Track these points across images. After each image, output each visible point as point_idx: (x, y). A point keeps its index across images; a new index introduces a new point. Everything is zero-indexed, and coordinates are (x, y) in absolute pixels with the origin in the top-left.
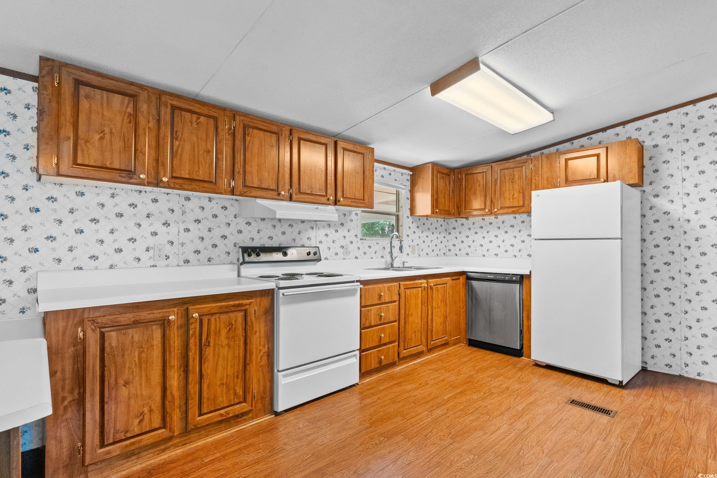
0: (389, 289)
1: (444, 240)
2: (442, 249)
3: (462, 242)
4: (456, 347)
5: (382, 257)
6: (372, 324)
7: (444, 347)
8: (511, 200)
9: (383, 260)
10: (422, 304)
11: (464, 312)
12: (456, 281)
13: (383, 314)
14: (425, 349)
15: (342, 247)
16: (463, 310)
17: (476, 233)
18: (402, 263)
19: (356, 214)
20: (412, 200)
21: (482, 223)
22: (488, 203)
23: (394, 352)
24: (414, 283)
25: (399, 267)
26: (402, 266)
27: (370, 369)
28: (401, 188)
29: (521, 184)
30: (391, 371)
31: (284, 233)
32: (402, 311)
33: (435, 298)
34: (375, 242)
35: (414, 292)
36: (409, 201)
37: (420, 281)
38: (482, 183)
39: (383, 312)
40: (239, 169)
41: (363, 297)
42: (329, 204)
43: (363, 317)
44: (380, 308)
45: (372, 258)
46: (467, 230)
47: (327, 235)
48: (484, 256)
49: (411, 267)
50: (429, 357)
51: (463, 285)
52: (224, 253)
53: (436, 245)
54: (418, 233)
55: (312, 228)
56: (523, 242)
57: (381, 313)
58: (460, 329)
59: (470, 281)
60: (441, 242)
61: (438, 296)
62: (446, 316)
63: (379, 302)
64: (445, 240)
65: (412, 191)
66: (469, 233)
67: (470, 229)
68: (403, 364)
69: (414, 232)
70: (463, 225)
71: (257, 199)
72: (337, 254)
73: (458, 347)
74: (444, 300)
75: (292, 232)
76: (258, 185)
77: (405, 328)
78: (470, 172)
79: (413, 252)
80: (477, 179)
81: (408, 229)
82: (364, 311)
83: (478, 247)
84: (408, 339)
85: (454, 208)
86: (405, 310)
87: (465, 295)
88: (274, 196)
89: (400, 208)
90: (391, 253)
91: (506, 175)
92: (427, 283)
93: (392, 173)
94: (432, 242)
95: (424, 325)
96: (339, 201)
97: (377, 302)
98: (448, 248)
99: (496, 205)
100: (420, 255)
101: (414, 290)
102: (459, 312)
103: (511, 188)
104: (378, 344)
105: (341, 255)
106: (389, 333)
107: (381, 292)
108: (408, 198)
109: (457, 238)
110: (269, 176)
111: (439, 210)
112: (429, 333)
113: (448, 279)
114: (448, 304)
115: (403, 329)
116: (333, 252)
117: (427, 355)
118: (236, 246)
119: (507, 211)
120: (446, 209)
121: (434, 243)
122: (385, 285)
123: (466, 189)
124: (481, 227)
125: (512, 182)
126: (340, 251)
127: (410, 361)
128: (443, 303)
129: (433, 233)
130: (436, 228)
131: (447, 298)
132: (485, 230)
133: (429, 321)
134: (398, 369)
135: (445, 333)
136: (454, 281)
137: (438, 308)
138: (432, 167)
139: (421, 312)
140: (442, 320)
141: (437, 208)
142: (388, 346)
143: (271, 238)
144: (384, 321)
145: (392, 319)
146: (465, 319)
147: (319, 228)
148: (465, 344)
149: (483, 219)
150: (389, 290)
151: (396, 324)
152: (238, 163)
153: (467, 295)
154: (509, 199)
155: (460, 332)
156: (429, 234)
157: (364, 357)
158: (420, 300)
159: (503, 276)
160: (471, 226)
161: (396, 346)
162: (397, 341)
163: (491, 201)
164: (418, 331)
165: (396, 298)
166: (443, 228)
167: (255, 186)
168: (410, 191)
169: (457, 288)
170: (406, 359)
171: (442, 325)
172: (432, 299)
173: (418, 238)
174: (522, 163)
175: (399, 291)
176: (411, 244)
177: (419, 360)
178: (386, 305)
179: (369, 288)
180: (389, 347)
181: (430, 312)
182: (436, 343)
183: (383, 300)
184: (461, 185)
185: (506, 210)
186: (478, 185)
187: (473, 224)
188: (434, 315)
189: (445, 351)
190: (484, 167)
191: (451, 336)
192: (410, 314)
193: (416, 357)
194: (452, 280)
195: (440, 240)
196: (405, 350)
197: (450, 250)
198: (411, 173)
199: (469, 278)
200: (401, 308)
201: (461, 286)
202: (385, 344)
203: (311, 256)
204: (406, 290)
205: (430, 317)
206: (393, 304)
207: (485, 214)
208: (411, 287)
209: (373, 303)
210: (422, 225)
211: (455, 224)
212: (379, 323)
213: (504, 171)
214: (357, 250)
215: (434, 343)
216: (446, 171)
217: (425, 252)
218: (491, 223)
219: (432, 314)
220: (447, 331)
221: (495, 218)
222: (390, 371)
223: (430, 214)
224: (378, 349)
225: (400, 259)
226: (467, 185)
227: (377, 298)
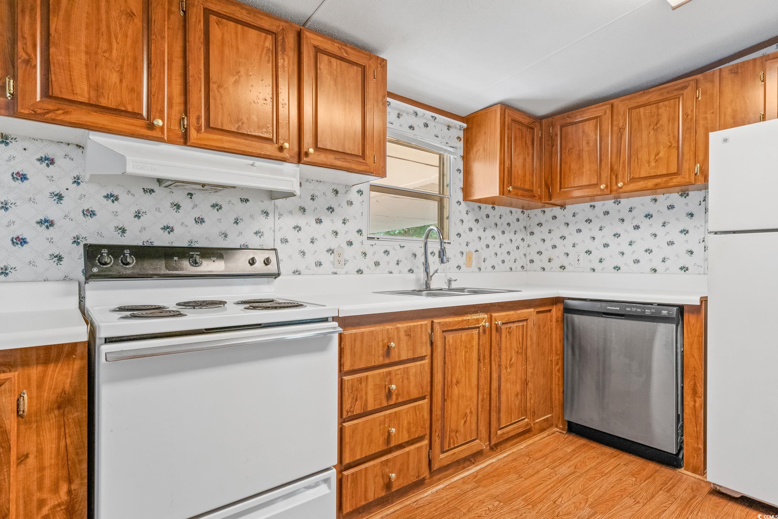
0: (409, 333)
1: (522, 244)
2: (518, 258)
3: (554, 247)
4: (545, 435)
5: (411, 271)
6: (370, 408)
7: (522, 437)
8: (653, 164)
9: (412, 276)
10: (479, 360)
11: (558, 371)
12: (545, 314)
13: (394, 387)
14: (484, 446)
15: (331, 251)
16: (557, 367)
17: (579, 231)
18: (446, 281)
19: (360, 192)
20: (467, 173)
21: (590, 214)
22: (606, 173)
23: (420, 461)
24: (463, 321)
25: (441, 290)
26: (447, 287)
27: (363, 503)
28: (446, 151)
29: (673, 132)
30: (414, 500)
31: (200, 221)
32: (438, 377)
33: (506, 348)
34: (397, 245)
35: (463, 339)
36: (461, 176)
37: (475, 316)
38: (594, 138)
39: (394, 380)
40: (27, 53)
41: (347, 351)
42: (284, 160)
43: (346, 393)
44: (389, 373)
45: (391, 273)
46: (563, 227)
47: (298, 228)
48: (594, 270)
49: (462, 290)
50: (494, 460)
51: (557, 321)
52: (48, 257)
53: (509, 253)
54: (478, 231)
55: (266, 213)
56: (671, 243)
57: (391, 383)
58: (551, 402)
59: (570, 315)
60: (518, 248)
61: (511, 343)
62: (526, 380)
63: (387, 361)
64: (525, 244)
65: (466, 158)
66: (565, 231)
67: (568, 224)
68: (440, 479)
69: (471, 230)
70: (555, 217)
71: (91, 132)
72: (320, 264)
73: (548, 435)
74: (522, 351)
75: (219, 220)
76: (89, 99)
77: (443, 409)
78: (569, 120)
79: (469, 263)
80: (584, 132)
81: (459, 223)
82: (350, 383)
83: (583, 256)
84: (451, 431)
85: (540, 187)
86: (444, 374)
87: (562, 341)
88: (138, 129)
89: (445, 187)
90: (426, 265)
91: (642, 117)
92: (491, 320)
93: (431, 123)
94: (502, 247)
95: (483, 401)
96: (307, 154)
97: (381, 360)
98: (529, 258)
99: (620, 177)
100: (480, 269)
101: (464, 334)
102: (549, 370)
103: (652, 140)
104: (385, 448)
105: (327, 266)
106: (409, 423)
107: (390, 340)
108: (459, 170)
109: (544, 240)
110: (121, 81)
111: (513, 188)
112: (494, 415)
113: (530, 312)
114: (530, 359)
115: (439, 412)
116: (310, 259)
117: (488, 457)
118: (78, 244)
119: (644, 186)
120: (527, 187)
121: (504, 249)
122: (399, 325)
123: (563, 151)
124: (589, 221)
125: (655, 130)
126: (327, 259)
127: (456, 472)
128: (520, 357)
129: (503, 232)
130: (509, 224)
131: (529, 346)
132: (594, 226)
133: (492, 392)
134: (429, 492)
135: (524, 411)
136: (541, 315)
137: (511, 366)
138: (501, 110)
139: (478, 375)
140: (518, 388)
141: (510, 183)
142: (407, 449)
143: (168, 229)
144: (397, 399)
145: (415, 394)
146: (561, 383)
147: (280, 215)
148: (560, 428)
149: (591, 206)
150: (409, 335)
151: (426, 401)
152: (24, 38)
153: (565, 340)
154: (649, 162)
155: (551, 407)
156: (496, 232)
157: (349, 479)
158: (475, 355)
159: (639, 307)
160: (570, 219)
161: (424, 449)
162: (427, 436)
163: (612, 169)
164: (471, 412)
165: (425, 350)
166: (521, 224)
167: (81, 99)
168: (463, 157)
169: (546, 327)
170: (446, 470)
171: (519, 396)
172: (500, 349)
173: (477, 240)
174: (676, 90)
175: (431, 336)
176: (465, 249)
177: (473, 470)
178: (401, 367)
179: (362, 334)
180: (408, 453)
181: (495, 375)
182: (508, 433)
183: (394, 357)
184: (553, 146)
185: (641, 184)
186: (584, 143)
187: (574, 216)
188: (503, 379)
189: (525, 445)
190: (596, 108)
191: (534, 415)
192: (454, 381)
193: (468, 463)
194: (538, 312)
195: (515, 244)
196: (443, 452)
197: (532, 261)
198: (465, 125)
199: (568, 310)
200: (435, 371)
201: (554, 324)
202: (400, 446)
203: (259, 267)
204: (445, 334)
205: (495, 385)
206: (418, 363)
207: (599, 193)
208: (455, 328)
209: (373, 364)
210: (484, 217)
211: (541, 217)
212: (385, 404)
213: (638, 110)
214: (362, 257)
215: (503, 434)
216: (526, 121)
217: (489, 264)
218: (606, 213)
219: (500, 377)
220: (528, 408)
221: (615, 202)
222: (410, 500)
223: (498, 195)
224: (384, 458)
225: (444, 274)
226: (564, 144)
227: (381, 352)
